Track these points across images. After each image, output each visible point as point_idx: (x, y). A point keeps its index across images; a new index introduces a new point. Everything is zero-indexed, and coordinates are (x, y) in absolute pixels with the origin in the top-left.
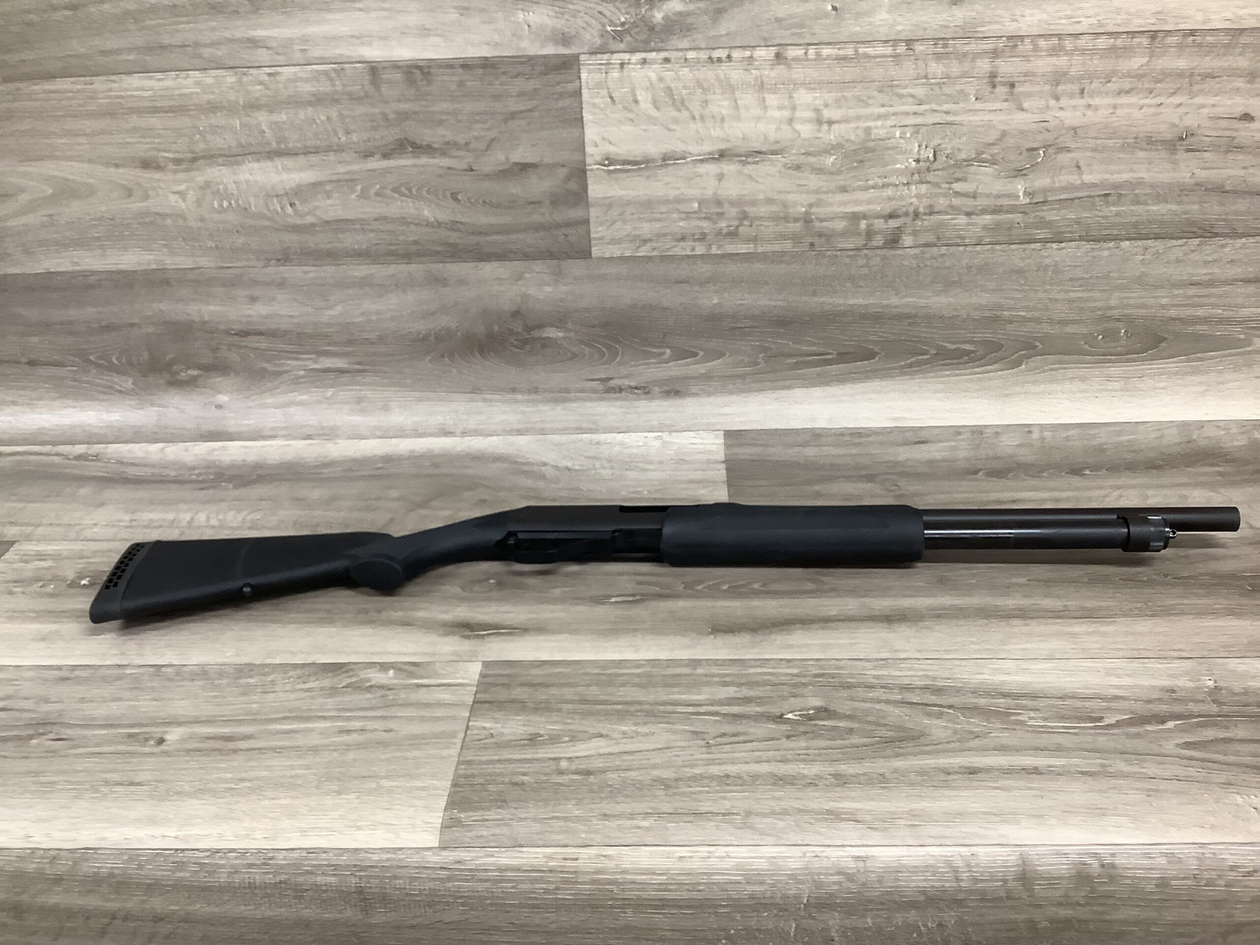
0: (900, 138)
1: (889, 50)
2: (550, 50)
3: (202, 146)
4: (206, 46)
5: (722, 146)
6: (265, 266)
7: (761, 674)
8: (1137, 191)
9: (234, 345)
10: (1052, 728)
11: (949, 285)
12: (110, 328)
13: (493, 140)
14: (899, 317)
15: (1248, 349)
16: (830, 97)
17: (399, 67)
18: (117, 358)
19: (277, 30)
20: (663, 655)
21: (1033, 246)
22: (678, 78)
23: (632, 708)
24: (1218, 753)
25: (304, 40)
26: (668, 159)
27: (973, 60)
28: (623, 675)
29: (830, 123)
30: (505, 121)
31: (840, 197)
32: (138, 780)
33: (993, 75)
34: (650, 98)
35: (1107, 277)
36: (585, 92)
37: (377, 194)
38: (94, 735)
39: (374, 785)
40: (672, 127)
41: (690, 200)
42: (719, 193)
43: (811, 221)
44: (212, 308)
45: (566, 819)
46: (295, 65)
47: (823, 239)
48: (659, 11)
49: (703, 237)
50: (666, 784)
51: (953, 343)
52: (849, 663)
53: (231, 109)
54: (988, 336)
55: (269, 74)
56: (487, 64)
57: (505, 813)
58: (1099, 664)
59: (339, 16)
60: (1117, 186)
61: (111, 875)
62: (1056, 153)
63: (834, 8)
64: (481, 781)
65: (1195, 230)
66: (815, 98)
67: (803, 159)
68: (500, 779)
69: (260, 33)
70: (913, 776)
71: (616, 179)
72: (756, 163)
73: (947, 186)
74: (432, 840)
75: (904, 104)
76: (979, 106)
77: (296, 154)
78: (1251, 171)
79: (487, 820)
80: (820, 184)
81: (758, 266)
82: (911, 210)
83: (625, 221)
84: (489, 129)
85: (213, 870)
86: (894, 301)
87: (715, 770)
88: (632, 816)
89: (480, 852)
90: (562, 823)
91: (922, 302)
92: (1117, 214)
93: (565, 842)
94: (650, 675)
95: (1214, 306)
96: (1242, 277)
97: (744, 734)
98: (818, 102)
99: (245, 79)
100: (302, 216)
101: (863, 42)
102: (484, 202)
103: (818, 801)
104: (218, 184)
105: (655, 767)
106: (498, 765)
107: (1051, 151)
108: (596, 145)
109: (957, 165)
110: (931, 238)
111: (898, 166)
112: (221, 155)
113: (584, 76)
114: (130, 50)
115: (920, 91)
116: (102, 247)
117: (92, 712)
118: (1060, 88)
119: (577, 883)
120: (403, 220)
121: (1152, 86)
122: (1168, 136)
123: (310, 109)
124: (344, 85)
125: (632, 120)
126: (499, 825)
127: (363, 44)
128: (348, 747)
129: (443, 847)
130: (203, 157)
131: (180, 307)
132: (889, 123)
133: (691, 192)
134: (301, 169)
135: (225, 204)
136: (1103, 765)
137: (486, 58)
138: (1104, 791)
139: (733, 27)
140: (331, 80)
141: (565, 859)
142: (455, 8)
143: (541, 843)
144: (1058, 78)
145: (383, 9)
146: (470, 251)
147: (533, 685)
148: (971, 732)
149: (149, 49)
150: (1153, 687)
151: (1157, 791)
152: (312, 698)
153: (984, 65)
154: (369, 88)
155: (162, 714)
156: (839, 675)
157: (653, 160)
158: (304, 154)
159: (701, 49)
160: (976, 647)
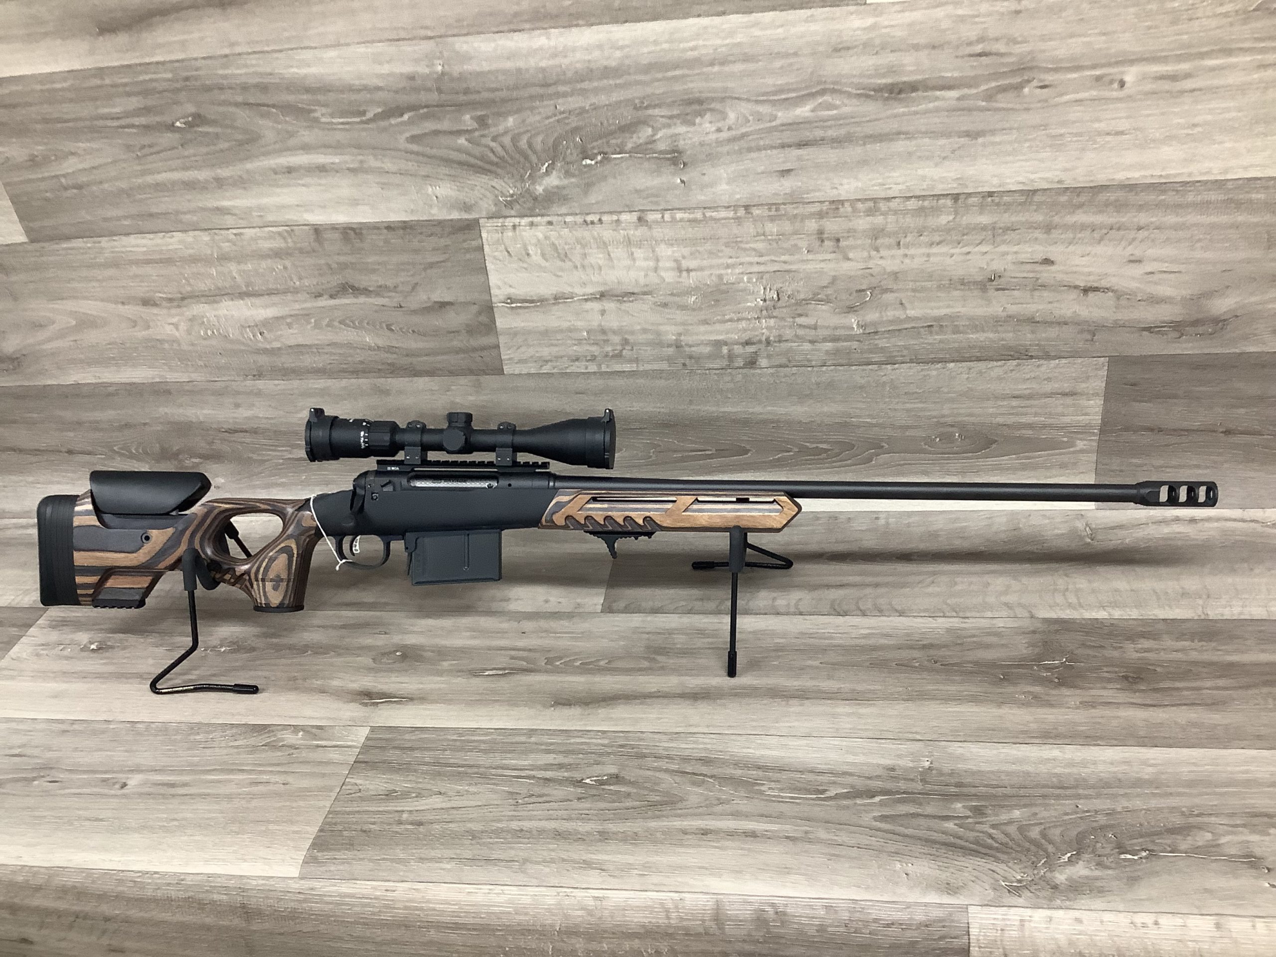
0: (748, 282)
1: (731, 214)
2: (455, 215)
3: (189, 289)
4: (185, 213)
5: (602, 289)
6: (245, 380)
7: (578, 743)
8: (956, 323)
9: (225, 440)
10: (782, 797)
11: (803, 397)
12: (127, 426)
13: (417, 284)
14: (765, 422)
15: (1071, 449)
16: (686, 251)
17: (337, 229)
18: (135, 449)
19: (238, 201)
20: (510, 725)
21: (870, 367)
22: (560, 236)
23: (469, 770)
24: (902, 826)
25: (260, 208)
26: (559, 299)
27: (802, 220)
28: (474, 741)
29: (688, 271)
30: (425, 269)
31: (702, 328)
32: (101, 817)
33: (820, 232)
34: (539, 251)
35: (938, 390)
36: (487, 249)
37: (328, 325)
38: (79, 779)
39: (263, 828)
40: (560, 274)
41: (581, 330)
42: (603, 324)
43: (682, 346)
44: (205, 412)
45: (392, 860)
46: (253, 227)
47: (693, 361)
48: (540, 185)
49: (593, 359)
50: (474, 835)
51: (813, 443)
52: (651, 735)
53: (207, 261)
54: (841, 438)
55: (235, 235)
56: (405, 226)
57: (348, 854)
58: (844, 743)
59: (285, 190)
60: (937, 319)
61: (75, 887)
62: (882, 294)
63: (682, 182)
64: (340, 828)
65: (1012, 353)
66: (673, 252)
67: (669, 299)
68: (354, 827)
69: (226, 203)
70: (658, 835)
71: (518, 314)
72: (630, 301)
73: (791, 320)
74: (294, 872)
75: (748, 256)
76: (810, 257)
77: (262, 295)
78: (1055, 305)
79: (335, 859)
80: (686, 318)
81: (640, 381)
82: (764, 339)
83: (529, 346)
84: (412, 275)
85: (142, 886)
86: (758, 409)
87: (515, 825)
88: (439, 860)
89: (328, 883)
90: (389, 863)
91: (782, 410)
92: (941, 341)
93: (388, 878)
94: (494, 742)
95: (1036, 414)
96: (1060, 391)
97: (546, 795)
98: (676, 255)
99: (216, 237)
100: (270, 343)
101: (710, 208)
102: (413, 331)
103: (578, 852)
104: (203, 317)
105: (471, 820)
106: (357, 816)
107: (876, 292)
108: (499, 288)
109: (799, 303)
110: (784, 361)
111: (749, 304)
112: (203, 296)
113: (484, 235)
114: (126, 217)
115: (760, 246)
116: (116, 365)
117: (80, 760)
118: (878, 241)
119: (394, 908)
120: (349, 345)
121: (959, 238)
122: (979, 278)
123: (269, 261)
124: (294, 242)
125: (526, 269)
126: (344, 863)
127: (306, 211)
128: (253, 796)
129: (302, 878)
130: (191, 297)
131: (181, 411)
132: (737, 271)
133: (579, 324)
134: (266, 307)
135: (209, 333)
136: (806, 832)
137: (404, 222)
138: (797, 854)
139: (600, 198)
140: (284, 238)
141: (387, 890)
142: (378, 183)
143: (371, 878)
144: (876, 234)
145: (320, 185)
146: (406, 369)
147: (402, 749)
148: (718, 799)
149: (141, 216)
150: (879, 765)
151: (837, 856)
152: (238, 754)
153: (812, 225)
154: (313, 244)
155: (130, 763)
156: (638, 747)
157: (547, 300)
158: (268, 294)
159: (577, 214)
160: (754, 724)
